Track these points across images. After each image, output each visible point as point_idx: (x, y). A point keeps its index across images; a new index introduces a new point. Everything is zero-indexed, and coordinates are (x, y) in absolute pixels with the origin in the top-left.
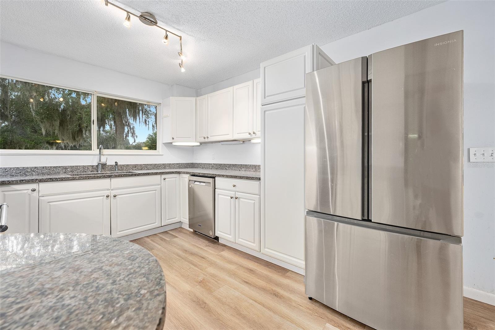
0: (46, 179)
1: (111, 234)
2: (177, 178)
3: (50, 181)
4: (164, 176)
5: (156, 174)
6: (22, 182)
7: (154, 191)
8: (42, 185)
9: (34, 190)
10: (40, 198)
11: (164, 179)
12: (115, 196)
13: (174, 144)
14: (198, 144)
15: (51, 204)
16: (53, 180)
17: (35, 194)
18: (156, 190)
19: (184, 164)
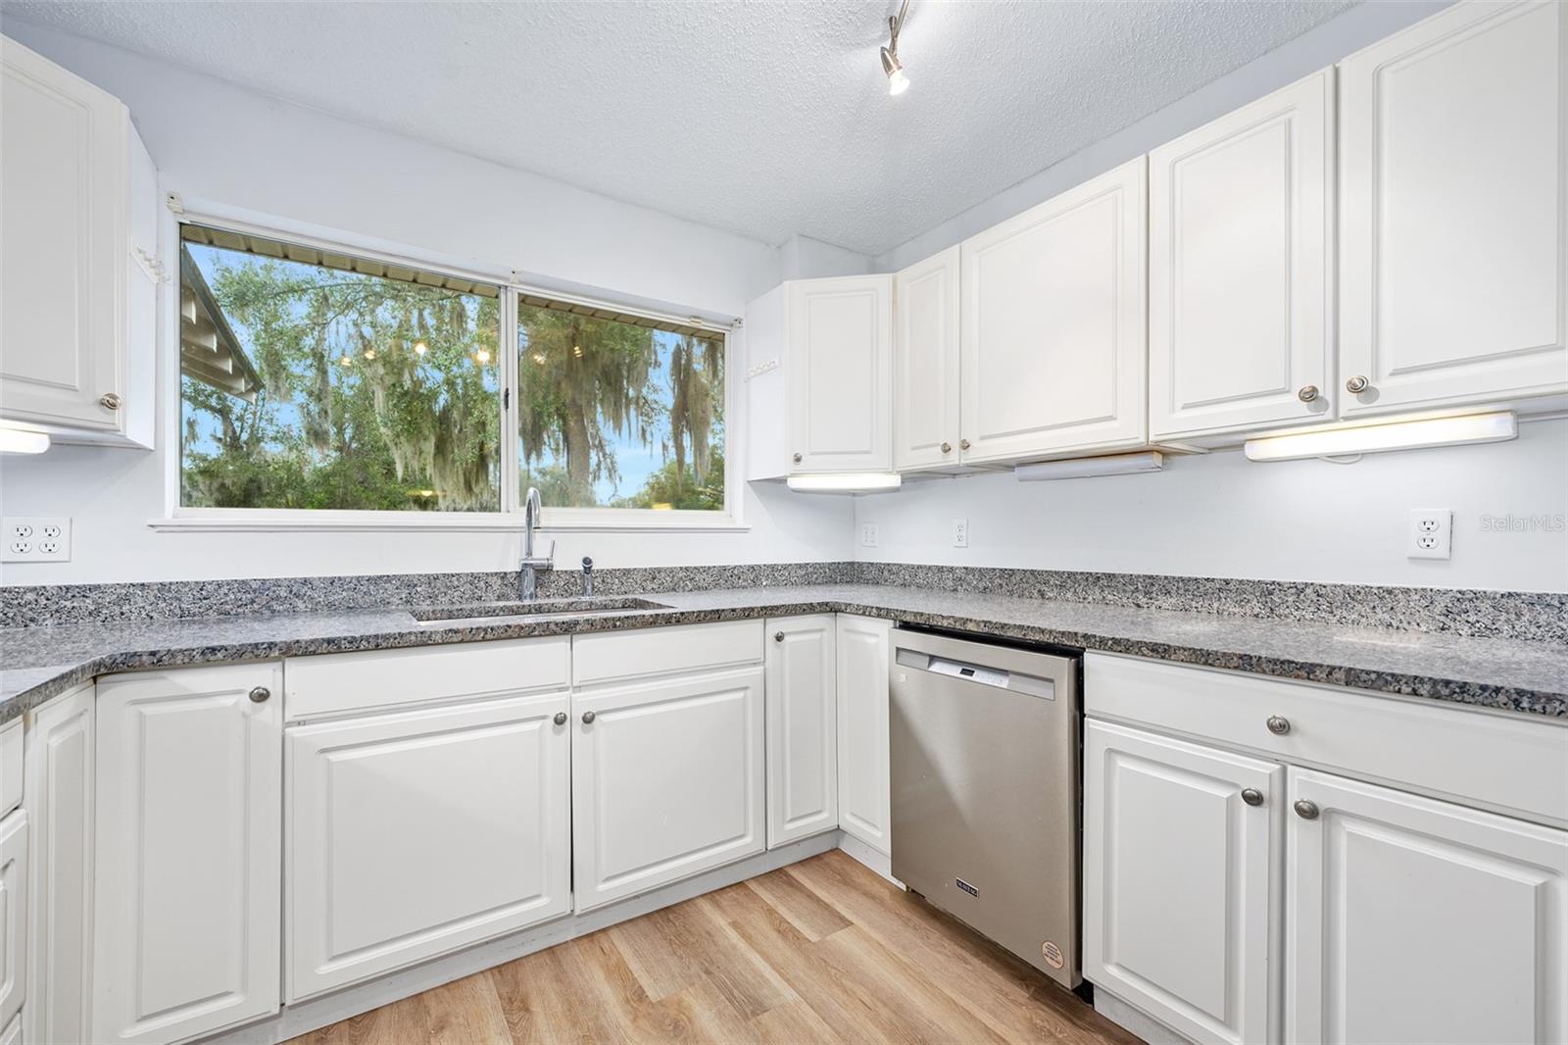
0: (313, 642)
1: (572, 890)
2: (825, 634)
3: (329, 653)
4: (776, 625)
5: (747, 614)
6: (210, 656)
7: (740, 695)
8: (296, 668)
9: (261, 696)
10: (288, 730)
11: (779, 638)
12: (588, 720)
13: (794, 483)
14: (894, 481)
15: (334, 757)
16: (339, 647)
17: (269, 708)
18: (746, 688)
19: (822, 566)
